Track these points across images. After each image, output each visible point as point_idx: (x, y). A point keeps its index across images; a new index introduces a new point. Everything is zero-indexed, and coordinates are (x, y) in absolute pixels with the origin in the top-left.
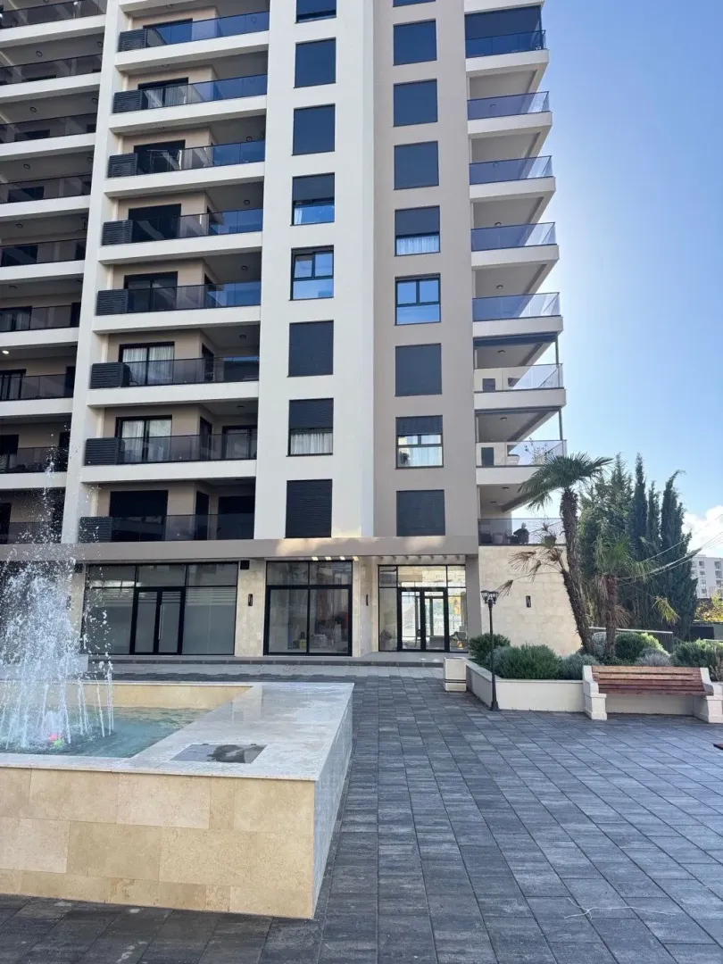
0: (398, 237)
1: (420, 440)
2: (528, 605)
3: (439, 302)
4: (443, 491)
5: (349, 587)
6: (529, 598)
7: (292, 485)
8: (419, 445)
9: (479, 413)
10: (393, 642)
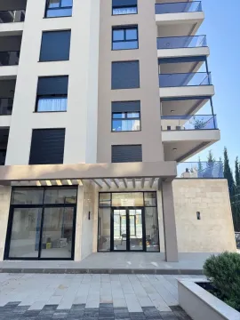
0: (114, 7)
1: (126, 116)
2: (199, 218)
3: (137, 40)
4: (140, 145)
5: (75, 206)
6: (199, 213)
7: (35, 132)
8: (126, 119)
9: (162, 99)
10: (108, 245)
